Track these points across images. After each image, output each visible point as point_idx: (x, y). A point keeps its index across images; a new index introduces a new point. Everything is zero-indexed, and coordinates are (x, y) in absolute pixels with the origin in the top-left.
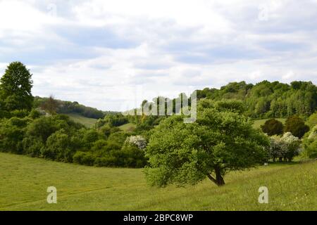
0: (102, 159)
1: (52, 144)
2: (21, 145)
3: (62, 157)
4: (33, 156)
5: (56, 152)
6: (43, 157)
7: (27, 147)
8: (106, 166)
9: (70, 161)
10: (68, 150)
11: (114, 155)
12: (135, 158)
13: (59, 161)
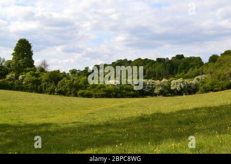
0: (97, 93)
1: (62, 86)
2: (41, 88)
3: (70, 93)
4: (50, 94)
5: (66, 91)
6: (57, 95)
7: (45, 89)
8: (100, 97)
9: (76, 95)
10: (73, 89)
11: (104, 91)
12: (116, 93)
13: (69, 96)
